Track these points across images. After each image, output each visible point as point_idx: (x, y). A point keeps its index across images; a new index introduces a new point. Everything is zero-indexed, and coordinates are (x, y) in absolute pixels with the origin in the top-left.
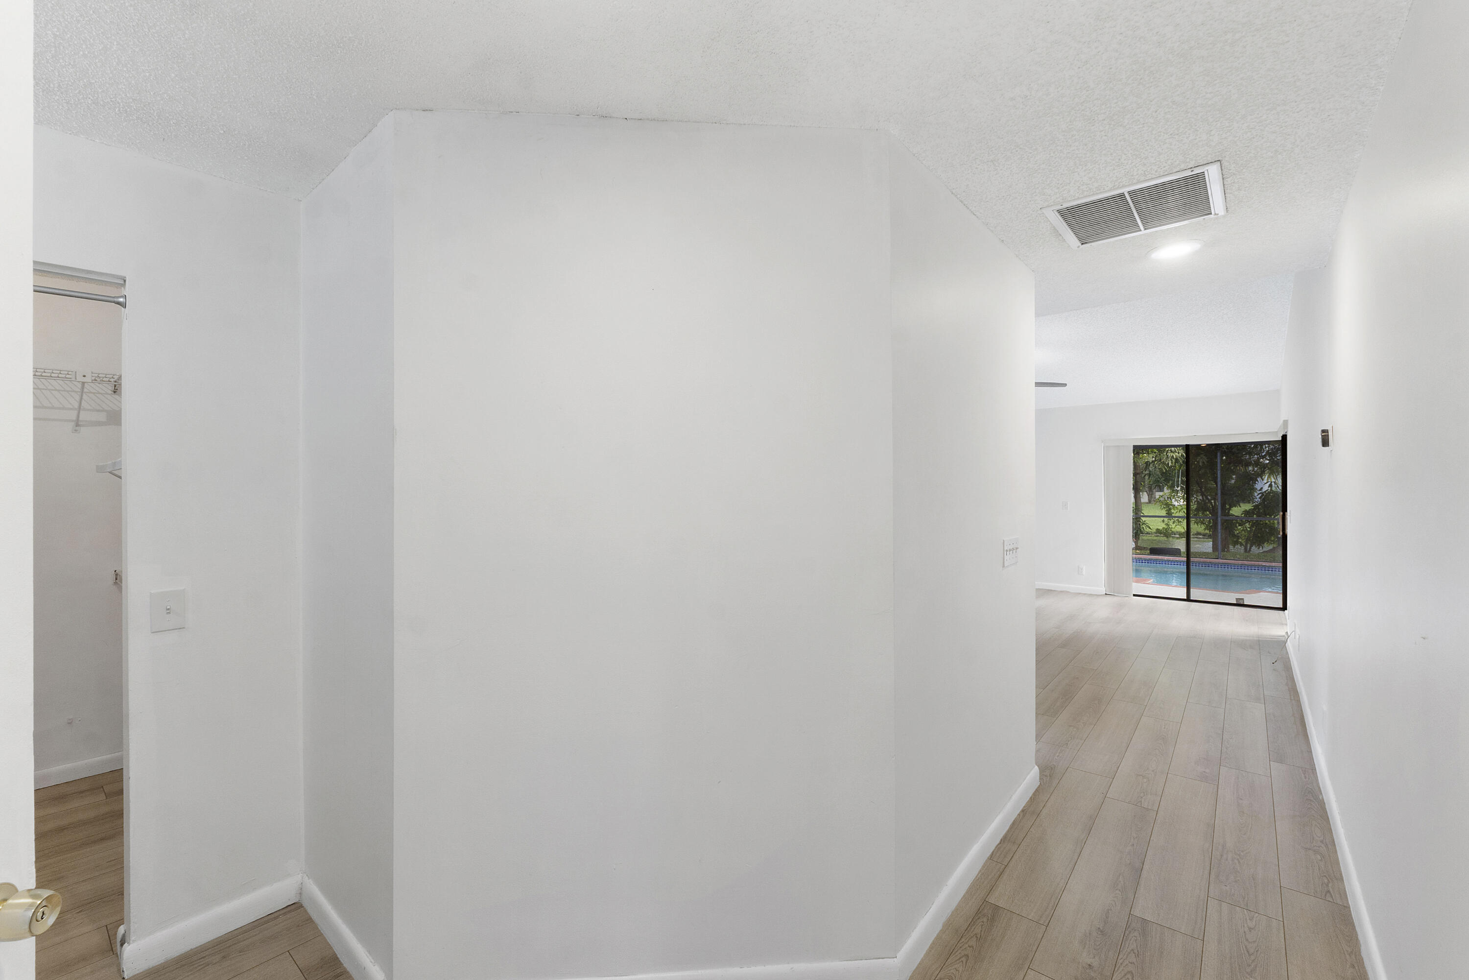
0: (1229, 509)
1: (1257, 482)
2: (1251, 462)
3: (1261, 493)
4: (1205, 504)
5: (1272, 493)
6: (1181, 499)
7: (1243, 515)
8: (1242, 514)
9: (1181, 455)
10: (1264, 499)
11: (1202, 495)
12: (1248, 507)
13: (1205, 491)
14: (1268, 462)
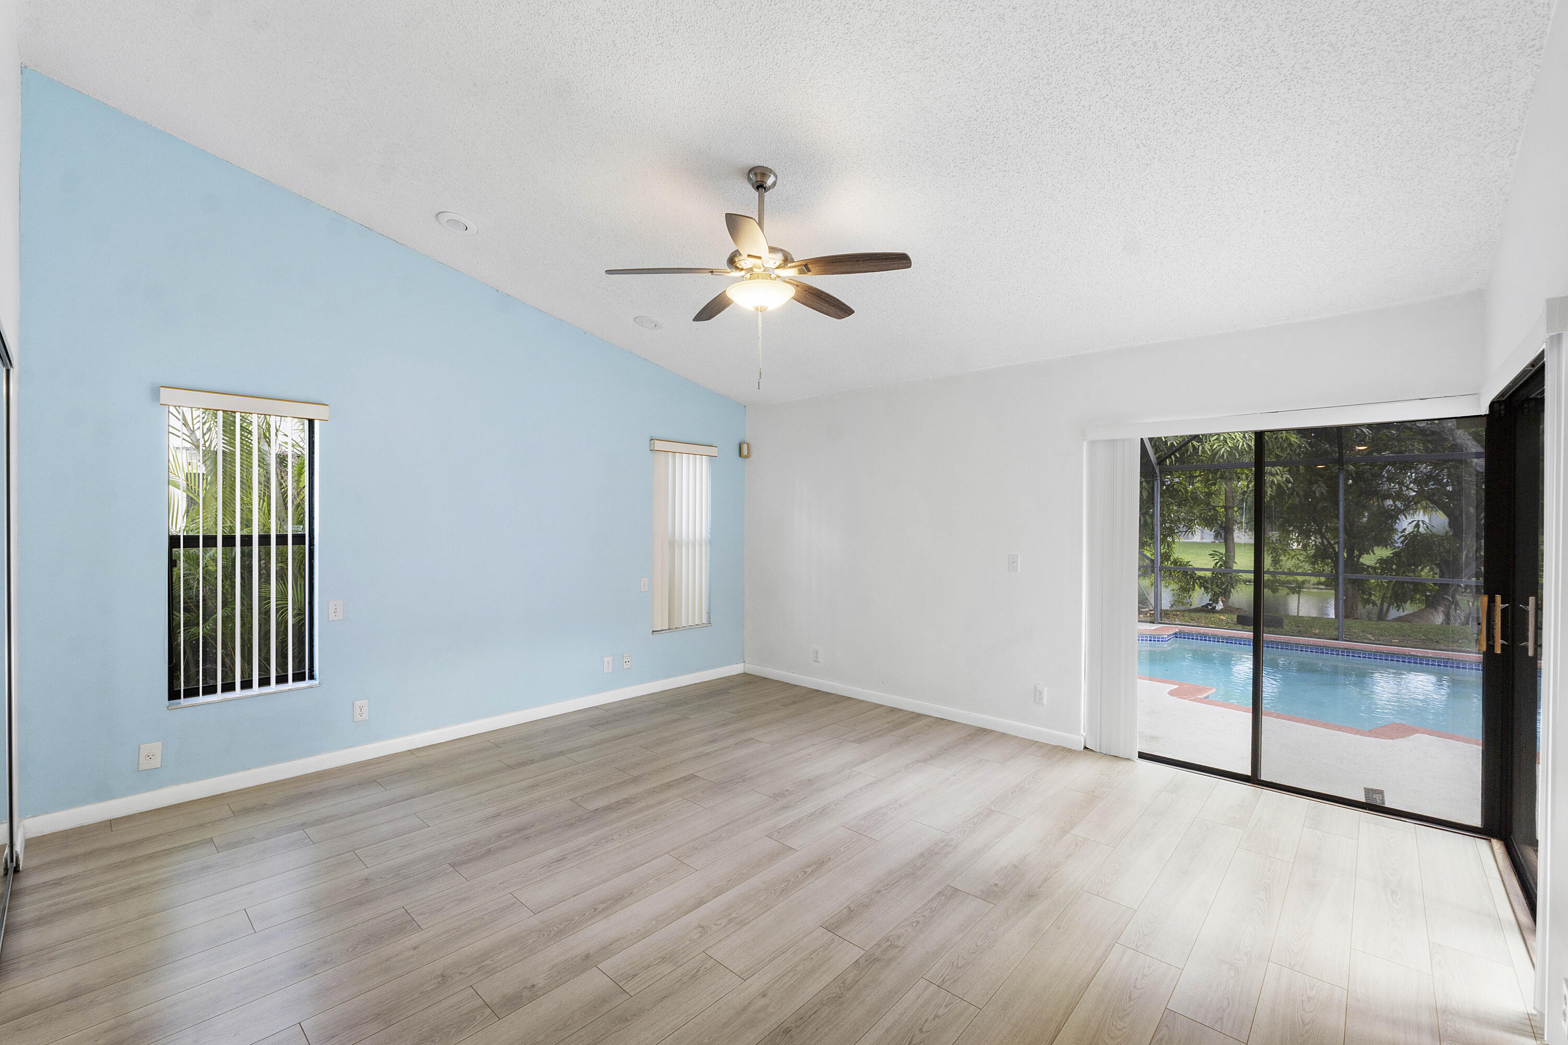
0: (1359, 556)
1: (1398, 521)
2: (1392, 493)
3: (1403, 536)
4: (1325, 550)
5: (1420, 536)
6: (1294, 542)
7: (1378, 565)
8: (1377, 563)
9: (1286, 480)
10: (1407, 545)
11: (1323, 537)
12: (1383, 552)
13: (1326, 531)
14: (1414, 493)
